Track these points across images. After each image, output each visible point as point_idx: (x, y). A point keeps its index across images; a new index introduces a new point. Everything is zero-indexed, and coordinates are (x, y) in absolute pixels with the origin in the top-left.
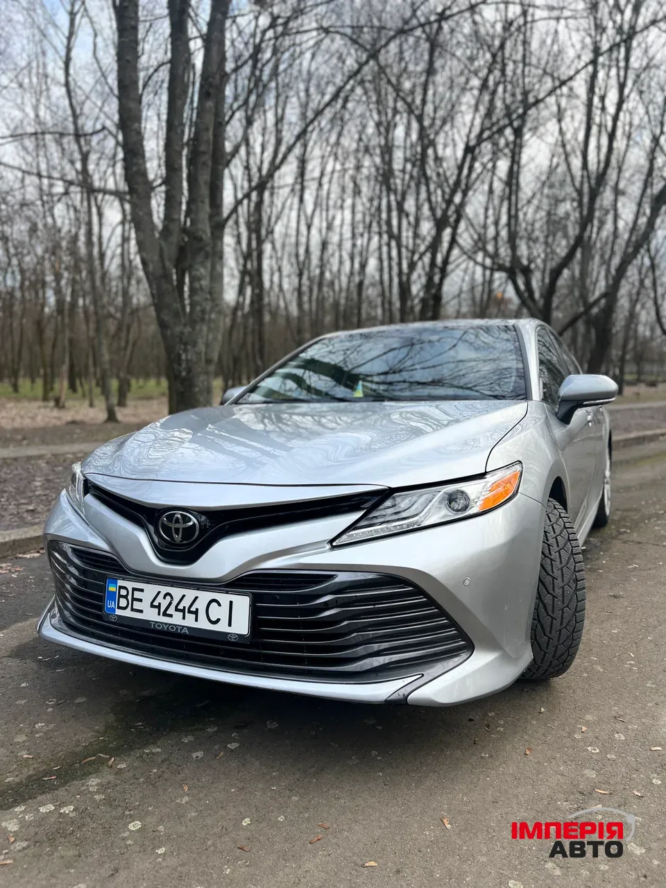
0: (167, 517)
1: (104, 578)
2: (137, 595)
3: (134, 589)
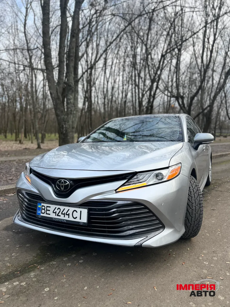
0: (59, 181)
1: (36, 203)
3: (47, 207)
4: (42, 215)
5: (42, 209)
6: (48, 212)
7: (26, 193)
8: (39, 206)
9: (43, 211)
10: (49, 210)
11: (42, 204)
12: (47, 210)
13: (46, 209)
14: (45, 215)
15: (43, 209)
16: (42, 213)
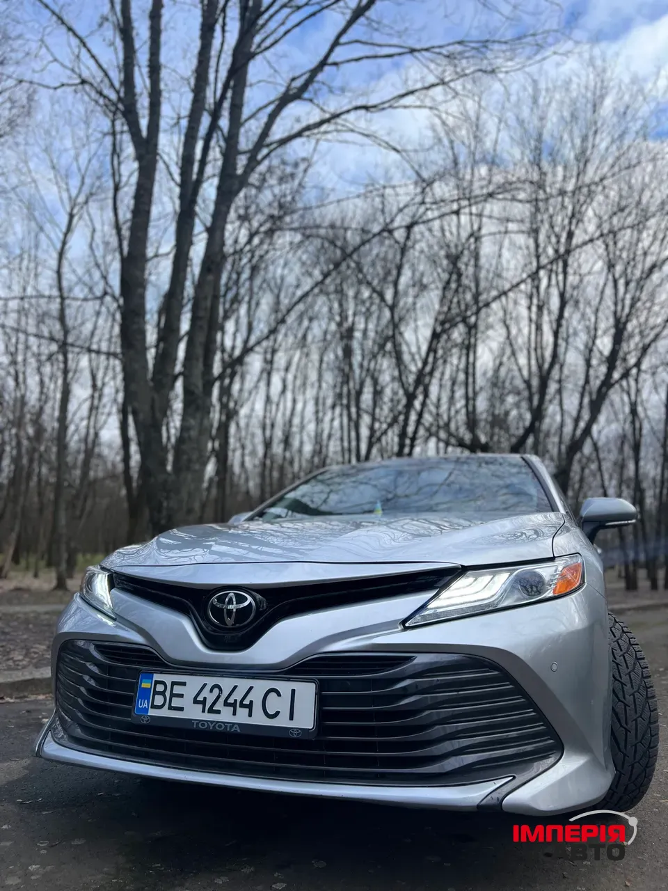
0: (218, 598)
1: (136, 674)
2: (177, 690)
3: (174, 683)
4: (152, 712)
5: (156, 693)
6: (176, 702)
7: (98, 647)
8: (145, 685)
9: (159, 700)
10: (181, 696)
11: (157, 677)
12: (172, 695)
13: (168, 694)
14: (165, 713)
15: (159, 693)
16: (154, 707)
